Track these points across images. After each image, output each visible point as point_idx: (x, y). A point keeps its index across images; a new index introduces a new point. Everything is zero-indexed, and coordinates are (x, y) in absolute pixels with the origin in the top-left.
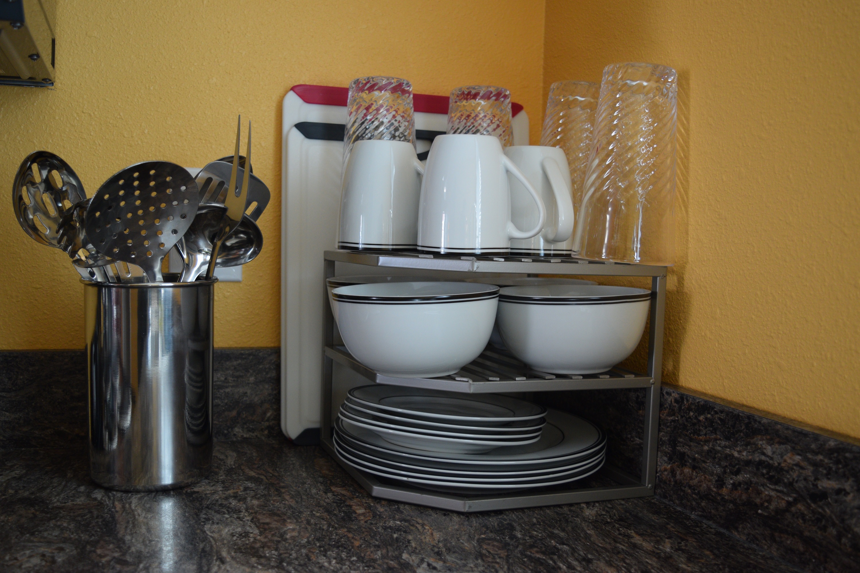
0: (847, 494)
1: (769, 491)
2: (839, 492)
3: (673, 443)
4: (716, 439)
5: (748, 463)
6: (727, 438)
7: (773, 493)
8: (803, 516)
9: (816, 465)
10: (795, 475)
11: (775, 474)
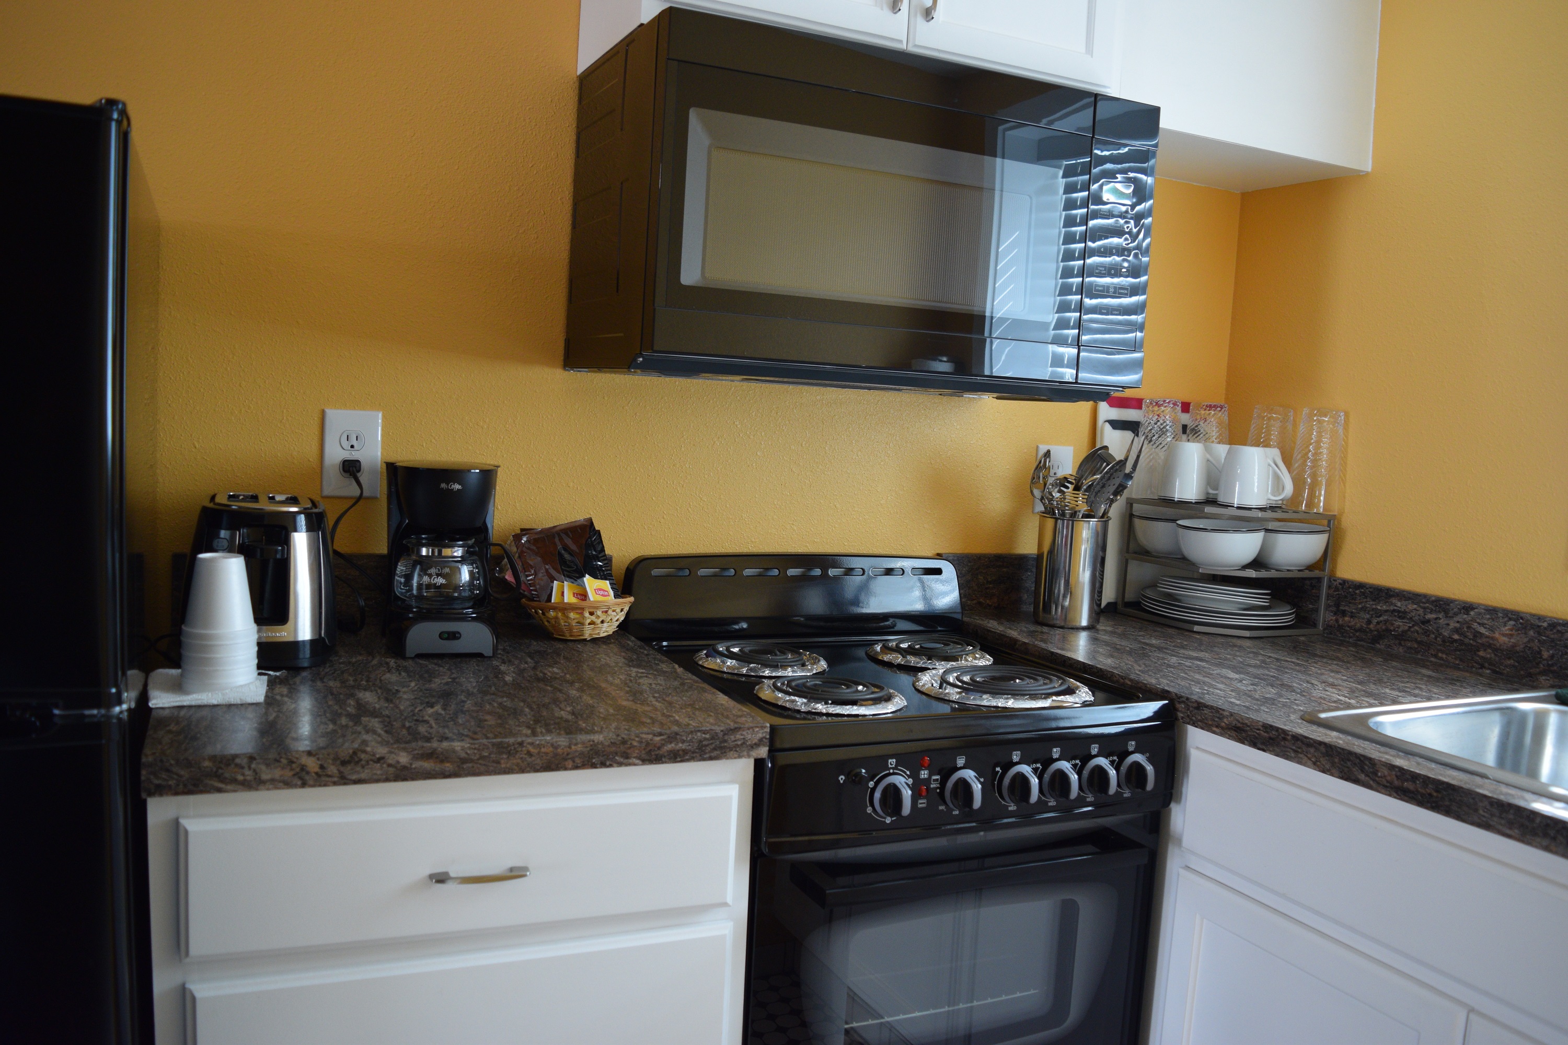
0: (1440, 619)
1: (1398, 623)
2: (1436, 619)
3: (1337, 605)
4: (1366, 602)
5: (1386, 611)
6: (1374, 600)
7: (1401, 624)
8: (1417, 632)
9: (1424, 608)
10: (1413, 614)
11: (1402, 615)
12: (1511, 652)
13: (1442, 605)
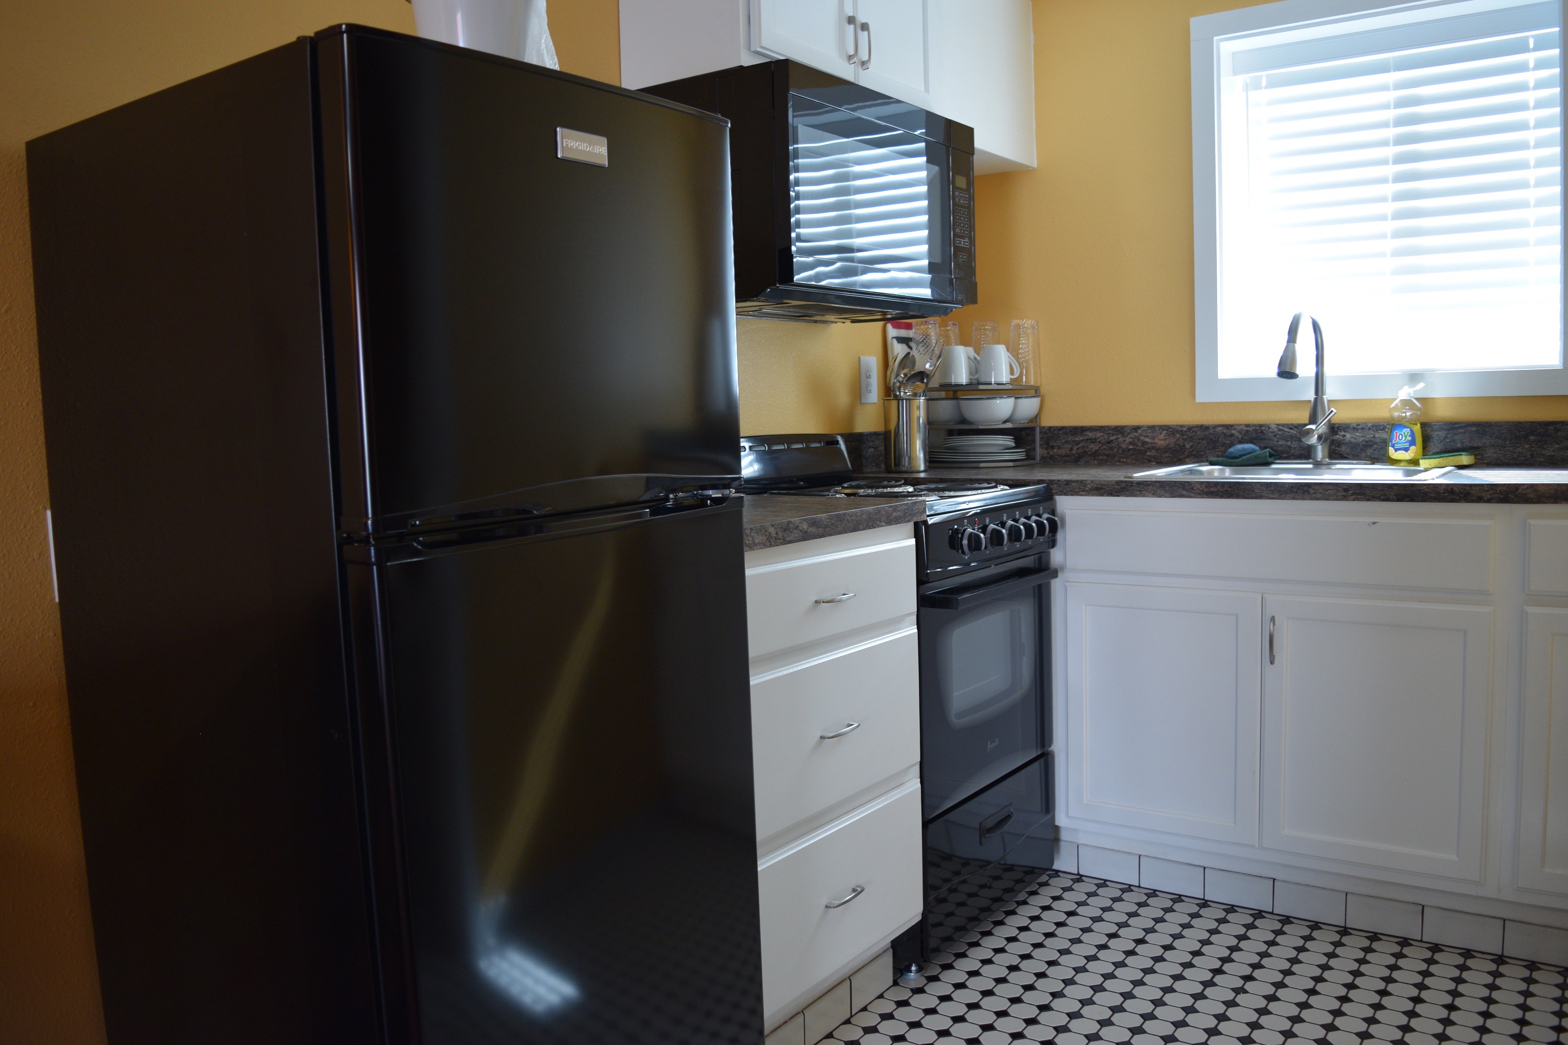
0: (1119, 438)
1: (1092, 446)
2: (1116, 439)
3: (1047, 443)
4: (1068, 437)
5: (1082, 441)
6: (1073, 435)
7: (1094, 446)
8: (1105, 449)
9: (1108, 434)
10: (1101, 439)
11: (1093, 441)
12: (1167, 449)
13: (1119, 430)
